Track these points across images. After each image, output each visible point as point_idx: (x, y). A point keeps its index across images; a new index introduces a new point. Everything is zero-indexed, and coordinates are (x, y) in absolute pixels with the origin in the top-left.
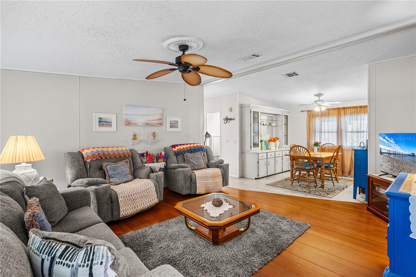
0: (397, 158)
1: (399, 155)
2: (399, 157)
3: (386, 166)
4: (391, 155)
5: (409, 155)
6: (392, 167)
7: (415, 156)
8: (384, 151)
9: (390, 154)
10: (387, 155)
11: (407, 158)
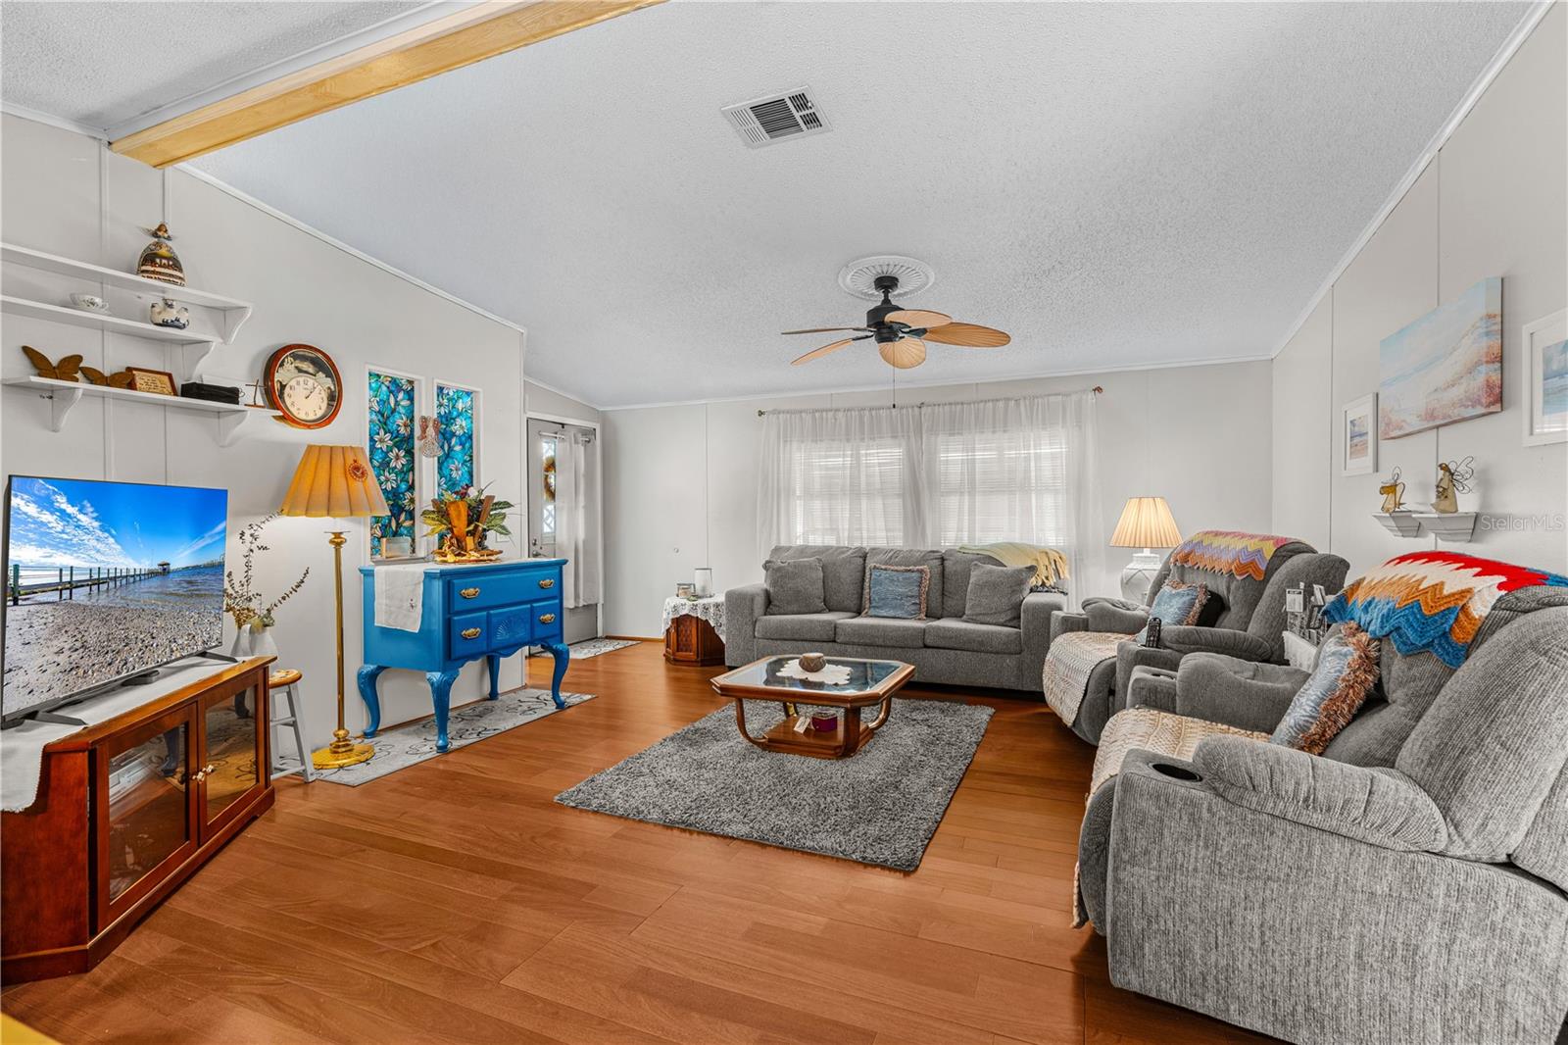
0: (103, 600)
1: (112, 584)
2: (111, 593)
3: (41, 661)
4: (74, 590)
5: (152, 574)
6: (75, 655)
7: (168, 572)
8: (34, 577)
9: (72, 586)
10: (54, 596)
11: (145, 585)
